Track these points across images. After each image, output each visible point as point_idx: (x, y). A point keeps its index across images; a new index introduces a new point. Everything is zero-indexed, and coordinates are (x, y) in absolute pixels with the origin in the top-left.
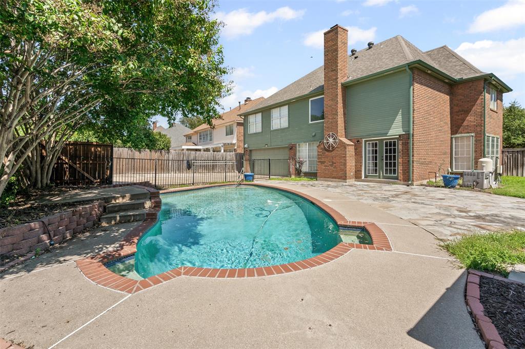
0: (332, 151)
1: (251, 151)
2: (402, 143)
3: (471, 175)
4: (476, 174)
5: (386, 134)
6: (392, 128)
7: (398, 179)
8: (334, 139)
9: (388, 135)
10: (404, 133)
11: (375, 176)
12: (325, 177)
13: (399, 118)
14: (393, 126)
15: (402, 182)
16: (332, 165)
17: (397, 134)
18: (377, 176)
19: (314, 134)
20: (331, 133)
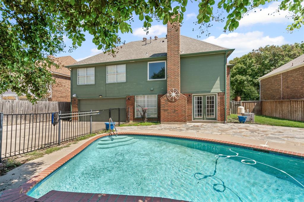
0: (174, 102)
1: (79, 100)
2: (220, 98)
3: (248, 116)
4: (251, 115)
5: (209, 92)
6: (213, 88)
7: (216, 120)
8: (176, 93)
9: (211, 92)
10: (221, 92)
11: (200, 118)
12: (168, 121)
13: (218, 82)
14: (214, 87)
15: (220, 122)
16: (174, 112)
17: (217, 92)
18: (201, 118)
19: (152, 89)
20: (173, 89)
